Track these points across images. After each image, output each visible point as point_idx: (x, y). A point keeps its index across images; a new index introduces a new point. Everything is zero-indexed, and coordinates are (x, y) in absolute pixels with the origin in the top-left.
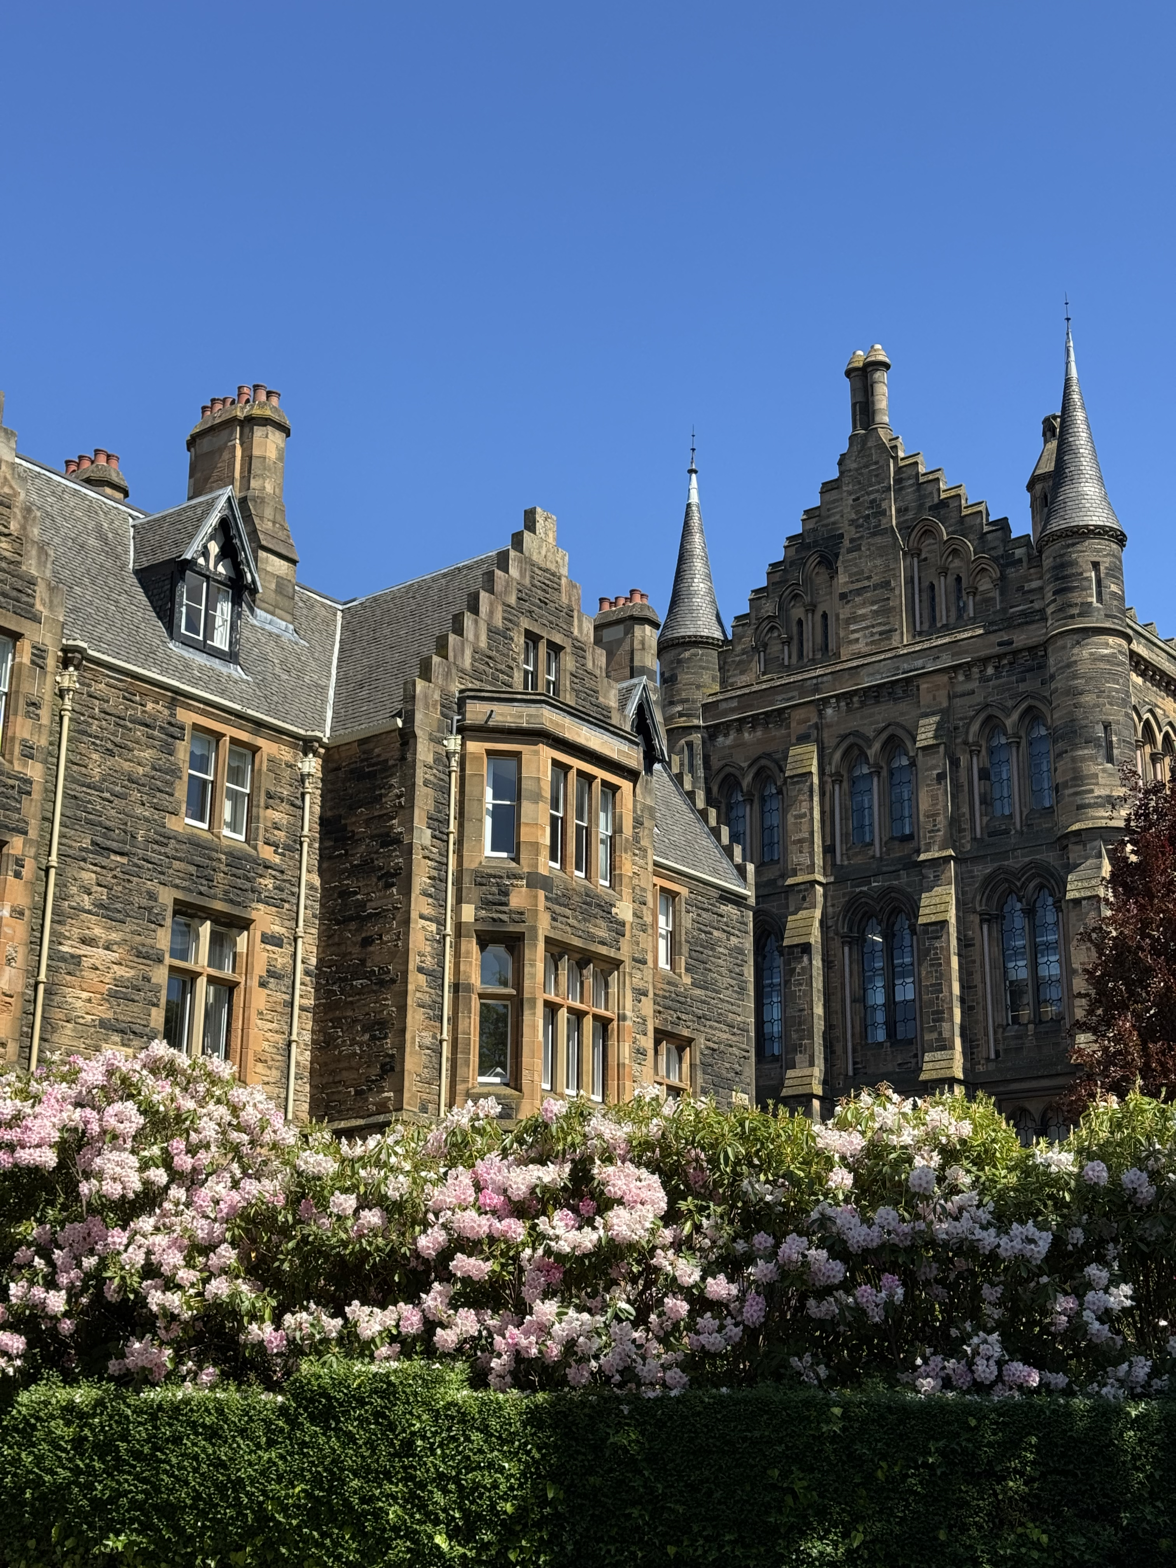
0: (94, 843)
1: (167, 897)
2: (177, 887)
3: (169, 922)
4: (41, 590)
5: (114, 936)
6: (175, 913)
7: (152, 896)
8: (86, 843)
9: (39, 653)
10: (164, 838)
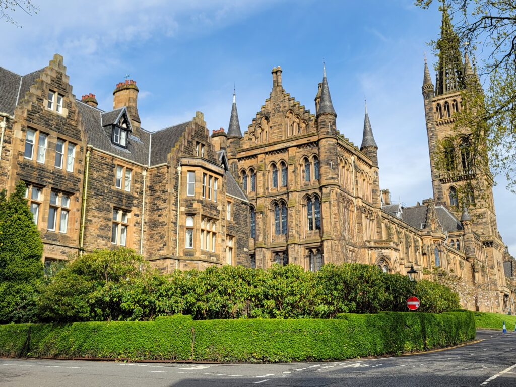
0: (95, 193)
1: (112, 205)
2: (114, 203)
3: (112, 211)
4: (82, 133)
5: (100, 215)
6: (114, 209)
7: (109, 205)
8: (93, 193)
9: (82, 149)
10: (111, 191)
